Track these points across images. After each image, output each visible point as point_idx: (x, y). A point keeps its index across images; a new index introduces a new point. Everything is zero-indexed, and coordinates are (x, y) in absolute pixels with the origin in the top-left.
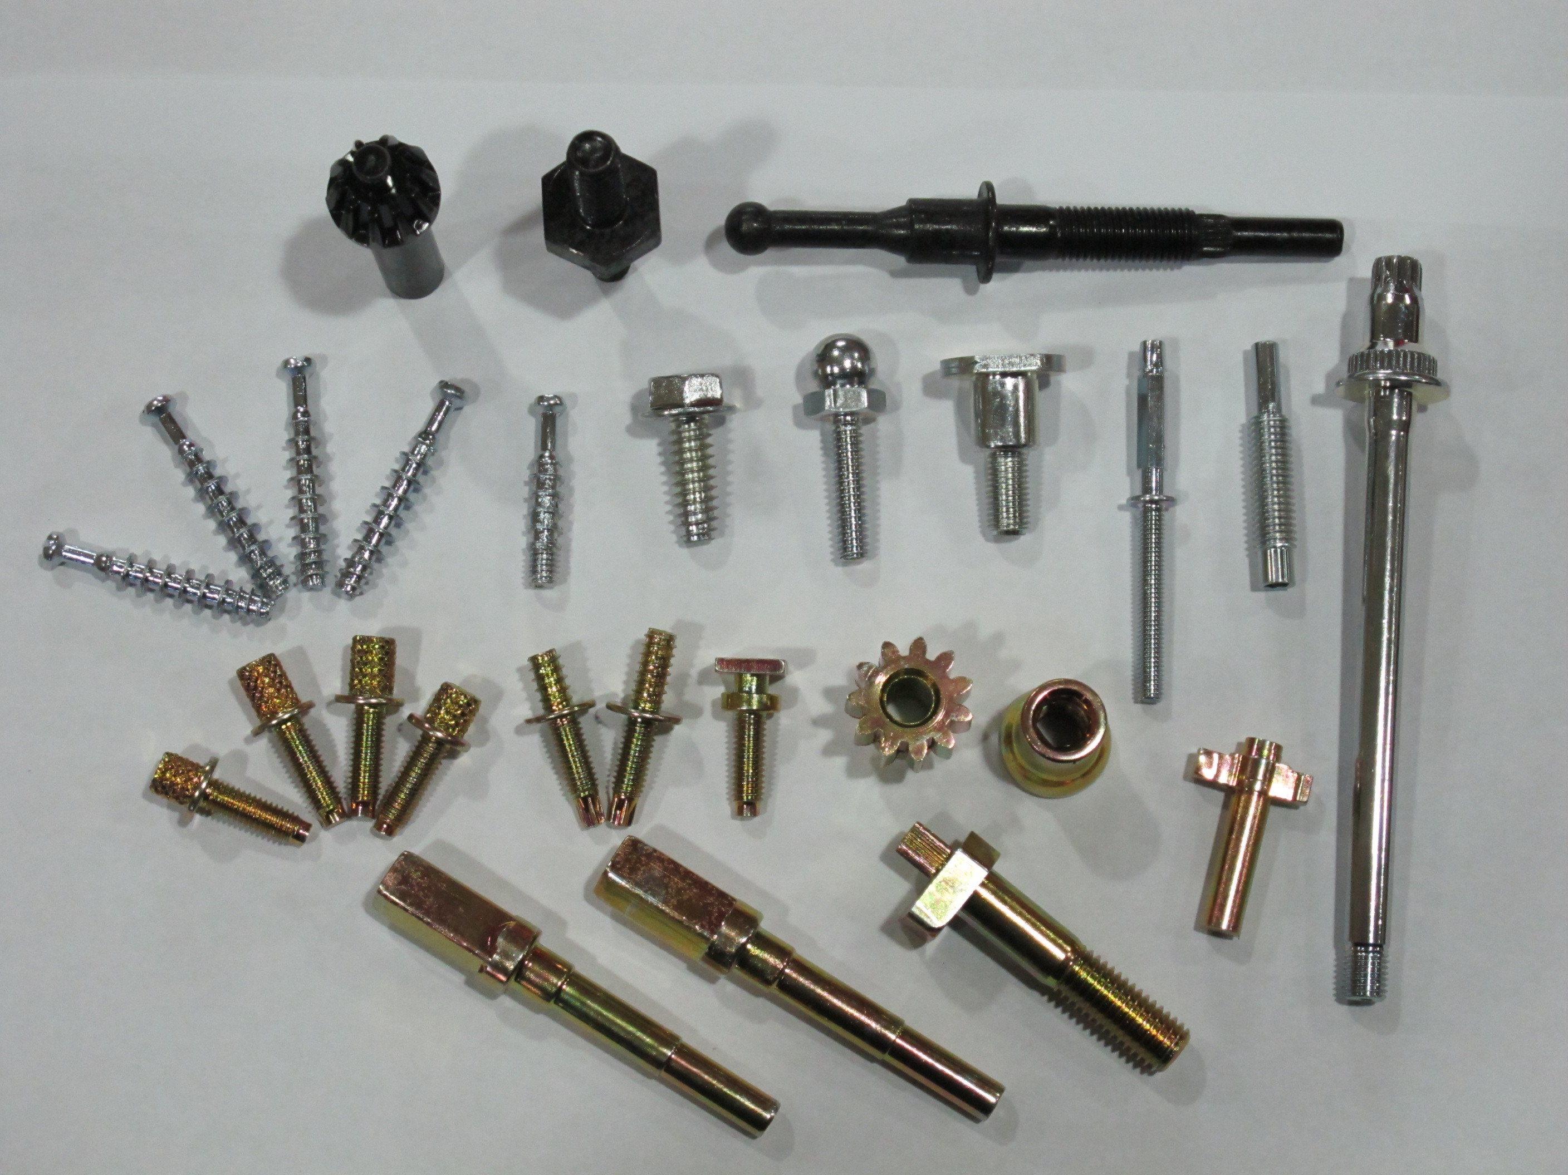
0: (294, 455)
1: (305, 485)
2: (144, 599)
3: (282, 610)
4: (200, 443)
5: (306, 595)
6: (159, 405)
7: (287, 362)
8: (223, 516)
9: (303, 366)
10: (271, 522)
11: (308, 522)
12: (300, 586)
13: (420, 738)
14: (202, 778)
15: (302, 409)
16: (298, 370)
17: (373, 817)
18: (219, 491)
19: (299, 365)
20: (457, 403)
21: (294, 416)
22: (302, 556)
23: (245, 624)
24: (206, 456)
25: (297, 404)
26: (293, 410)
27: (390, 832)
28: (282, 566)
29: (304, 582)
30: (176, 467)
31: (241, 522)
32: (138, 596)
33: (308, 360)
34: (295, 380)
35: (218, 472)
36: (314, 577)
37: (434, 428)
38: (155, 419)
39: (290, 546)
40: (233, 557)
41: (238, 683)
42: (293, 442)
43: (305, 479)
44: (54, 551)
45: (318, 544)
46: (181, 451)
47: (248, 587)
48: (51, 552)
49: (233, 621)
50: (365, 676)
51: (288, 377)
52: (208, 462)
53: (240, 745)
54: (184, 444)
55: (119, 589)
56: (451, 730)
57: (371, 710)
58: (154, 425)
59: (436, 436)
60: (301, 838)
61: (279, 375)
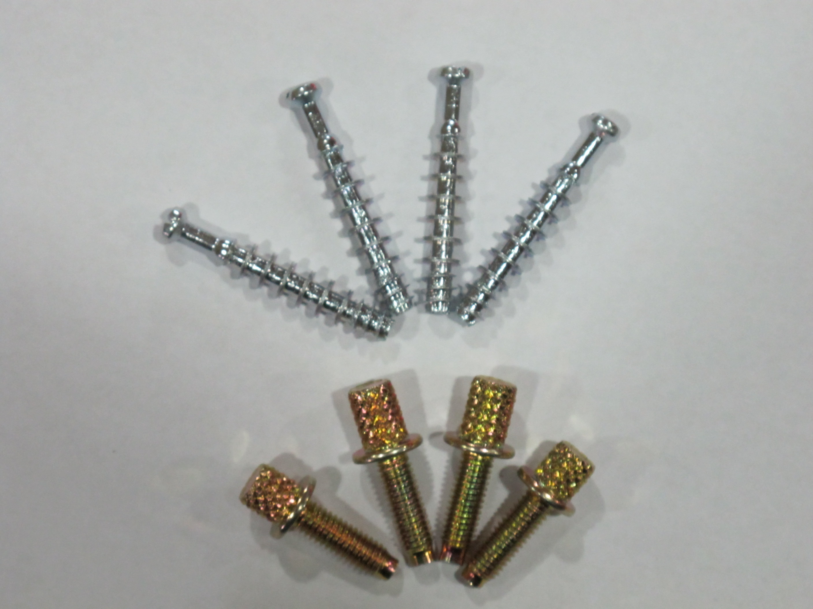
0: (437, 170)
1: (444, 204)
2: (258, 291)
3: (398, 329)
4: (341, 140)
5: (425, 317)
6: (306, 93)
7: (444, 71)
8: (355, 223)
9: (460, 78)
10: (399, 234)
11: (442, 243)
12: (422, 306)
13: (524, 494)
14: (300, 500)
15: (452, 122)
16: (454, 80)
17: (462, 565)
18: (355, 196)
19: (457, 75)
20: (608, 138)
21: (444, 130)
22: (429, 280)
23: (358, 336)
24: (346, 155)
25: (448, 117)
26: (442, 121)
27: (477, 582)
28: (408, 286)
29: (428, 308)
30: (311, 157)
31: (373, 231)
32: (252, 287)
33: (467, 72)
34: (449, 91)
35: (355, 172)
36: (440, 303)
37: (581, 161)
38: (298, 105)
39: (416, 261)
40: (355, 263)
41: (347, 404)
42: (437, 156)
43: (446, 199)
44: (175, 229)
45: (449, 270)
46: (321, 146)
47: (369, 301)
48: (171, 229)
49: (346, 331)
50: (480, 422)
51: (445, 85)
52: (349, 163)
53: (334, 462)
54: (325, 138)
55: (233, 276)
56: (561, 493)
57: (480, 458)
58: (294, 110)
59: (582, 170)
60: (386, 574)
61: (431, 78)
